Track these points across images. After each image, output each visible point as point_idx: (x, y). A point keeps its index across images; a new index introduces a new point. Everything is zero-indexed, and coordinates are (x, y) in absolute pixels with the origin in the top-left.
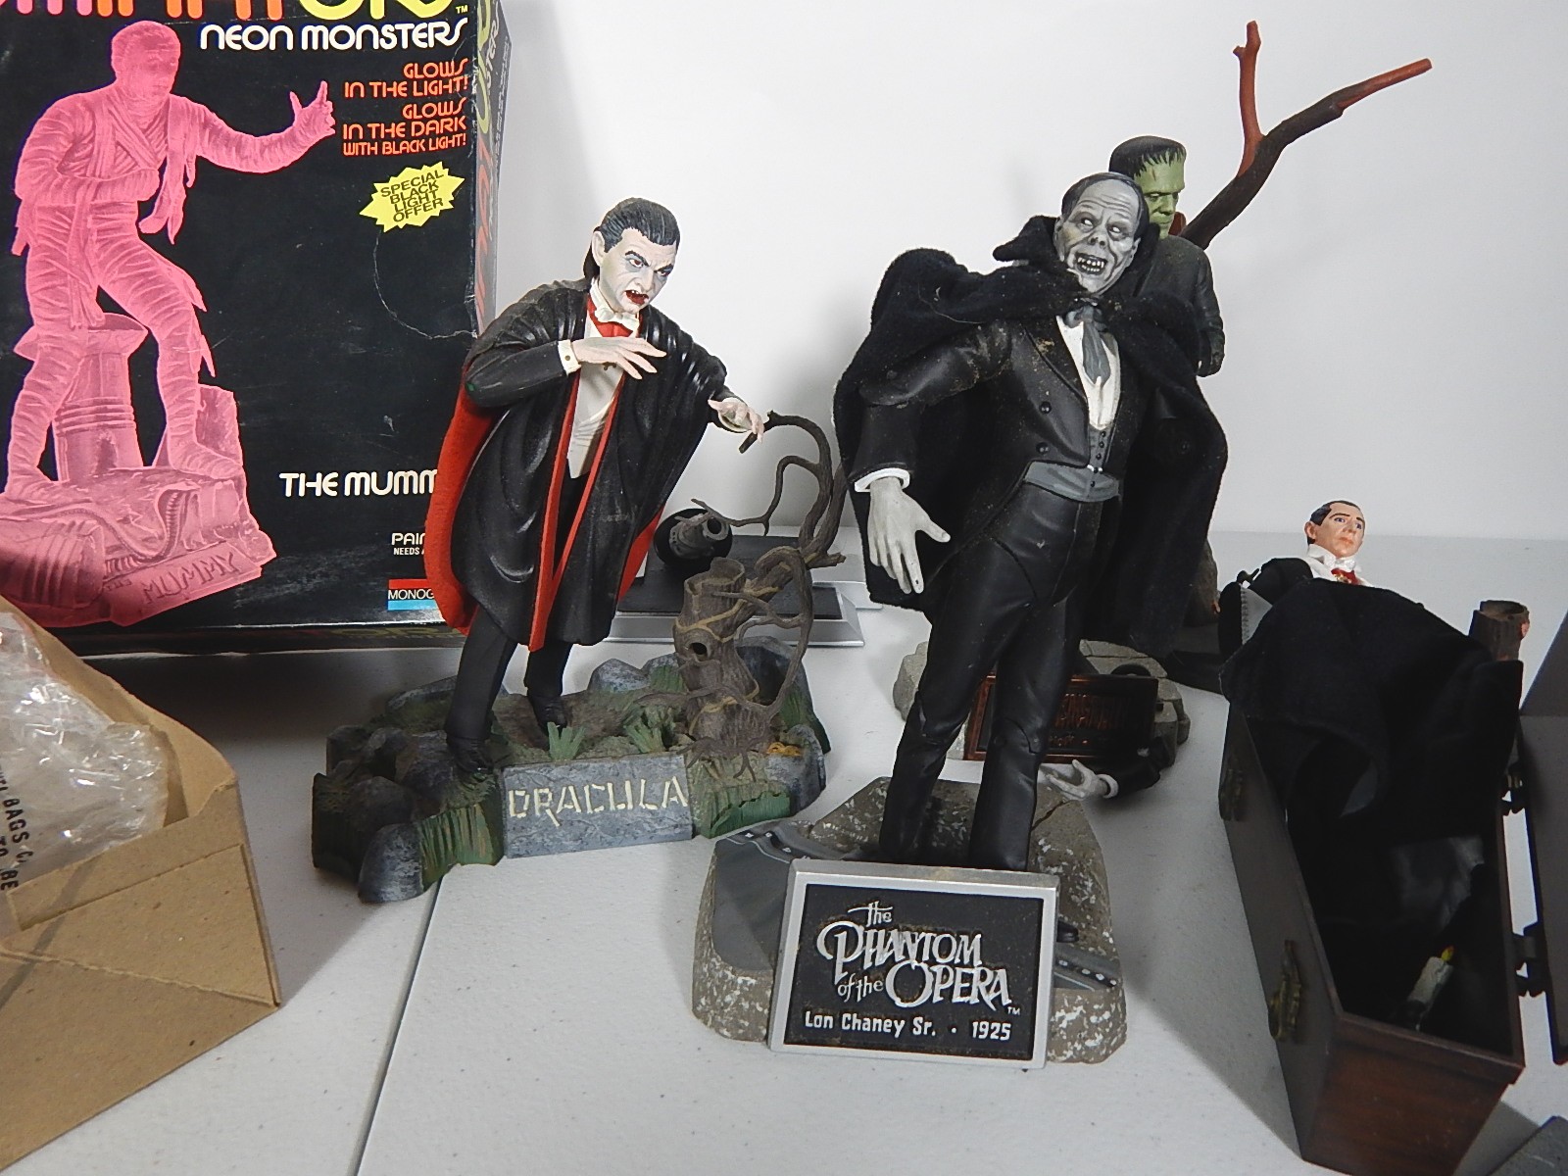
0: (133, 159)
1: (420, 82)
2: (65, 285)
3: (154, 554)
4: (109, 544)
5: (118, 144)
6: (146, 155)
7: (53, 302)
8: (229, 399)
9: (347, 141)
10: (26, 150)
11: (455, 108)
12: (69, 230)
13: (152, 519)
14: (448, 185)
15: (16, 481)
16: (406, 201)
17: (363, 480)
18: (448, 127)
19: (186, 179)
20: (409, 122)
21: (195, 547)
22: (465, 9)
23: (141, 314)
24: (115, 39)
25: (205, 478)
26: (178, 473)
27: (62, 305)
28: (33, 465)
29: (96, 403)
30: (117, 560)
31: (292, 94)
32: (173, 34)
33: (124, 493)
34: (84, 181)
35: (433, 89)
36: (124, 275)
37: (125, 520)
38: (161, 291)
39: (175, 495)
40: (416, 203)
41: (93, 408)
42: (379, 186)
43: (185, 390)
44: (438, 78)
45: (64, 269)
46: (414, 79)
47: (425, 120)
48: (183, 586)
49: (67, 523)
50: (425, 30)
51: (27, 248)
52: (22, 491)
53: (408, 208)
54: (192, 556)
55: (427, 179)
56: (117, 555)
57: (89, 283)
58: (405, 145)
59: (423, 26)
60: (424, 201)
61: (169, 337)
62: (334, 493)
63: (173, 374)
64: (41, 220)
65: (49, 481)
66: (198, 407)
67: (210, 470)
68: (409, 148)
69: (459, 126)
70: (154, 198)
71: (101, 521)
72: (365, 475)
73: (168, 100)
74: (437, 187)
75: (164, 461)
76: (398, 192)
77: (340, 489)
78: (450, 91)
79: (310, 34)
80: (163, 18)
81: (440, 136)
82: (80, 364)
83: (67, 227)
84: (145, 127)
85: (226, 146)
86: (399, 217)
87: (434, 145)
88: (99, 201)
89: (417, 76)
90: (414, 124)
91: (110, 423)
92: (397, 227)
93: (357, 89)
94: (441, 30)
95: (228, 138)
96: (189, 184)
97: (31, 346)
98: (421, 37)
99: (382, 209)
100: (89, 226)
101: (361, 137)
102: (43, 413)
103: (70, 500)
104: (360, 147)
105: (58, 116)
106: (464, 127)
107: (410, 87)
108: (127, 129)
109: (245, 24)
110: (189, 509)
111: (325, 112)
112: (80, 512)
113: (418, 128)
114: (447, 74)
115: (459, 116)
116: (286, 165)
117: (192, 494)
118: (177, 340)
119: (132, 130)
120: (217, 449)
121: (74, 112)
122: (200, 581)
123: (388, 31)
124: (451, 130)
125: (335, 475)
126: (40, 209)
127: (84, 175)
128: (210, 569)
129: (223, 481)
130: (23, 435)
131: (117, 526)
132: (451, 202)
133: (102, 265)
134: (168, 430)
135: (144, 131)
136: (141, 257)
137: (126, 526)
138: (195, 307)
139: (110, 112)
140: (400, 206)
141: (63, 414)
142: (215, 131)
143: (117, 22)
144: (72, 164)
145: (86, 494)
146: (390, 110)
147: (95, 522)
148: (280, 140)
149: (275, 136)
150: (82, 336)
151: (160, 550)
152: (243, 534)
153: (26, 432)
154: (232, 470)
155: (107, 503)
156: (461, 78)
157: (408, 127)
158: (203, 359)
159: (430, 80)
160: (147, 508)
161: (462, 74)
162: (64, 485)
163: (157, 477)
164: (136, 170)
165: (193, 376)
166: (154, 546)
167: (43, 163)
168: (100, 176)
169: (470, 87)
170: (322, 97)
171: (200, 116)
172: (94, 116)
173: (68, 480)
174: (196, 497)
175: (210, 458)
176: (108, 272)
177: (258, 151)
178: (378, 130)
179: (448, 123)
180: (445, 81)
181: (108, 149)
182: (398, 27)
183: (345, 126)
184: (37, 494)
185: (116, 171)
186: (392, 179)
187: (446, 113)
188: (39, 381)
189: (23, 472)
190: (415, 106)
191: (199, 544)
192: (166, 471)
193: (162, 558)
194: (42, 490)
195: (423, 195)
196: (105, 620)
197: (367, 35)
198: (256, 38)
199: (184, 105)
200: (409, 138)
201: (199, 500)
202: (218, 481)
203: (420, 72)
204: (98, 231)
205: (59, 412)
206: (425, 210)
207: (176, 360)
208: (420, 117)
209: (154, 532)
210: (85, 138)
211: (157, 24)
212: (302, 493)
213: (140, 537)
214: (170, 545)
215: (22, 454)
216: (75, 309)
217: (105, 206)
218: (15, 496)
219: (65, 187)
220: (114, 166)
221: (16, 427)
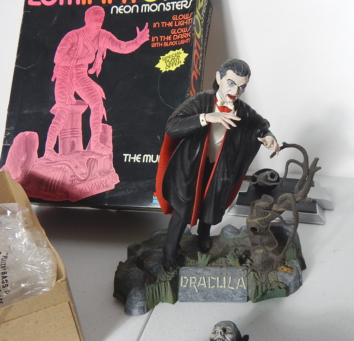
0: (88, 50)
1: (177, 21)
2: (66, 91)
3: (84, 179)
4: (71, 175)
5: (84, 45)
6: (92, 49)
7: (62, 96)
8: (110, 128)
9: (153, 42)
10: (59, 48)
11: (188, 30)
12: (68, 73)
13: (84, 167)
14: (183, 56)
15: (47, 153)
16: (170, 62)
17: (149, 157)
18: (185, 36)
19: (103, 56)
20: (173, 35)
21: (96, 177)
23: (87, 100)
24: (86, 12)
25: (101, 154)
26: (93, 152)
27: (64, 97)
28: (52, 148)
29: (71, 129)
30: (73, 180)
31: (137, 27)
32: (103, 9)
33: (77, 158)
34: (74, 57)
35: (181, 24)
36: (82, 88)
37: (76, 167)
38: (93, 93)
39: (91, 160)
40: (173, 62)
41: (71, 130)
42: (161, 57)
43: (97, 125)
44: (183, 19)
45: (66, 86)
46: (175, 20)
47: (178, 34)
48: (91, 190)
49: (60, 167)
50: (180, 4)
51: (56, 79)
52: (48, 156)
53: (170, 64)
54: (94, 180)
55: (177, 54)
56: (73, 178)
57: (72, 90)
58: (171, 43)
59: (179, 2)
60: (175, 62)
61: (95, 108)
62: (139, 161)
63: (94, 120)
64: (60, 70)
65: (56, 153)
66: (101, 131)
67: (103, 152)
69: (188, 36)
70: (93, 63)
71: (70, 167)
72: (149, 155)
73: (100, 31)
74: (180, 57)
75: (89, 148)
76: (167, 59)
77: (141, 160)
78: (187, 24)
79: (144, 7)
80: (100, 4)
81: (182, 39)
82: (68, 116)
83: (67, 72)
84: (93, 40)
85: (116, 45)
86: (167, 68)
87: (180, 43)
88: (77, 64)
89: (176, 19)
91: (75, 135)
92: (166, 71)
93: (157, 24)
94: (185, 3)
95: (117, 42)
96: (104, 58)
97: (55, 110)
98: (178, 6)
99: (162, 65)
100: (74, 72)
101: (157, 41)
102: (57, 132)
103: (62, 160)
104: (157, 44)
105: (68, 37)
106: (190, 36)
107: (174, 23)
108: (87, 40)
109: (124, 5)
110: (95, 165)
111: (147, 33)
112: (64, 164)
113: (175, 37)
114: (186, 18)
115: (189, 32)
116: (134, 51)
117: (96, 160)
118: (96, 109)
120: (105, 145)
121: (73, 35)
122: (96, 189)
123: (168, 5)
124: (186, 37)
125: (140, 155)
126: (61, 67)
127: (74, 56)
128: (99, 185)
129: (106, 155)
130: (50, 138)
131: (74, 169)
132: (184, 62)
133: (76, 84)
134: (92, 139)
135: (92, 41)
136: (88, 82)
137: (76, 169)
138: (103, 98)
139: (83, 35)
140: (168, 64)
141: (62, 132)
142: (113, 40)
143: (87, 6)
144: (71, 52)
145: (66, 158)
146: (167, 31)
147: (68, 167)
148: (132, 42)
149: (131, 41)
150: (69, 107)
151: (86, 177)
152: (110, 174)
153: (51, 138)
154: (108, 153)
155: (72, 161)
157: (172, 37)
158: (104, 115)
159: (180, 21)
160: (83, 163)
161: (191, 18)
162: (60, 155)
163: (87, 153)
164: (89, 54)
165: (100, 120)
166: (84, 176)
167: (62, 52)
168: (78, 56)
169: (193, 22)
170: (146, 28)
171: (109, 36)
172: (78, 37)
173: (62, 153)
174: (98, 160)
175: (103, 148)
176: (78, 87)
177: (125, 46)
178: (163, 38)
179: (185, 35)
180: (185, 21)
181: (81, 47)
182: (171, 3)
183: (153, 37)
184: (52, 157)
185: (83, 54)
186: (166, 54)
187: (185, 31)
188: (56, 121)
189: (50, 150)
190: (175, 29)
192: (90, 152)
193: (86, 180)
194: (54, 156)
195: (175, 60)
196: (68, 200)
197: (162, 7)
198: (127, 9)
199: (105, 33)
200: (172, 40)
201: (98, 162)
202: (104, 155)
203: (178, 18)
204: (76, 74)
206: (175, 65)
207: (96, 115)
208: (177, 33)
209: (84, 171)
210: (75, 44)
211: (98, 6)
212: (129, 161)
213: (80, 173)
214: (89, 176)
215: (50, 144)
216: (68, 98)
217: (79, 65)
218: (46, 158)
219: (68, 59)
220: (83, 53)
221: (48, 136)
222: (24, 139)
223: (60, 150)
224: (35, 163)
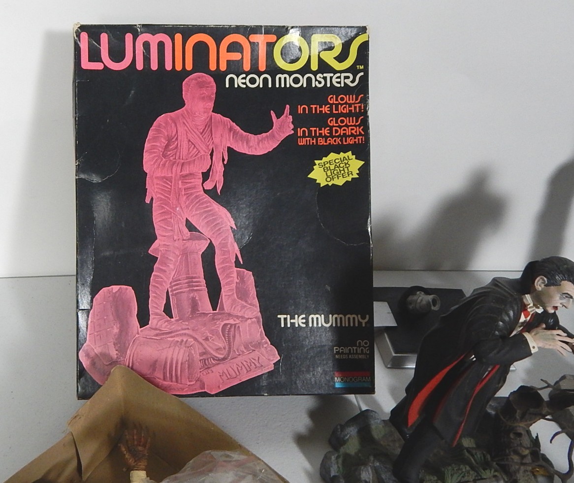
0: (197, 148)
1: (337, 106)
2: (171, 218)
3: (222, 356)
4: (200, 351)
5: (189, 141)
6: (203, 147)
7: (166, 227)
8: (250, 276)
9: (300, 137)
10: (147, 145)
11: (357, 122)
12: (171, 189)
13: (219, 338)
14: (355, 164)
15: (154, 318)
16: (332, 171)
18: (353, 132)
19: (223, 160)
21: (241, 353)
22: (362, 67)
23: (207, 232)
24: (184, 83)
26: (229, 315)
27: (170, 228)
28: (161, 310)
29: (187, 278)
30: (205, 360)
31: (272, 112)
32: (212, 79)
33: (204, 325)
34: (175, 162)
35: (344, 110)
36: (198, 212)
37: (207, 339)
38: (215, 220)
39: (229, 326)
40: (338, 172)
41: (187, 281)
42: (317, 162)
43: (229, 271)
44: (346, 103)
45: (170, 210)
46: (333, 104)
47: (340, 127)
48: (238, 374)
49: (179, 340)
50: (339, 77)
51: (152, 199)
52: (157, 324)
53: (333, 175)
54: (240, 358)
55: (343, 160)
56: (204, 357)
57: (182, 217)
58: (330, 140)
59: (338, 75)
60: (342, 172)
61: (219, 244)
62: (304, 326)
63: (222, 263)
64: (157, 184)
65: (169, 319)
66: (236, 280)
67: (244, 313)
68: (332, 142)
69: (360, 132)
70: (209, 171)
71: (195, 339)
72: (318, 316)
73: (211, 116)
74: (349, 165)
75: (222, 308)
76: (327, 165)
77: (307, 323)
78: (353, 111)
79: (280, 78)
80: (207, 71)
81: (349, 136)
82: (179, 258)
83: (169, 187)
84: (202, 131)
85: (241, 141)
86: (328, 179)
87: (346, 141)
88: (184, 173)
89: (335, 102)
90: (334, 128)
91: (195, 288)
92: (328, 185)
93: (304, 109)
94: (348, 77)
95: (242, 136)
96: (225, 163)
97: (156, 250)
98: (336, 81)
99: (319, 175)
100: (180, 187)
101: (307, 135)
102: (164, 284)
103: (180, 329)
104: (307, 140)
105: (160, 125)
106: (363, 133)
108: (193, 132)
109: (247, 74)
110: (236, 334)
111: (288, 121)
112: (185, 334)
113: (337, 131)
114: (351, 102)
115: (359, 126)
116: (270, 150)
117: (237, 325)
118: (223, 245)
119: (195, 132)
120: (246, 301)
121: (167, 123)
122: (245, 372)
123: (320, 77)
124: (355, 134)
125: (304, 316)
126: (157, 178)
127: (175, 158)
128: (249, 365)
129: (251, 319)
130: (155, 295)
131: (203, 342)
132: (357, 174)
133: (187, 207)
135: (201, 134)
136: (206, 202)
137: (207, 342)
138: (231, 228)
139: (184, 123)
140: (329, 173)
141: (173, 284)
142: (235, 133)
143: (185, 73)
144: (169, 153)
145: (186, 324)
146: (321, 120)
147: (192, 340)
148: (267, 137)
149: (264, 135)
150: (179, 244)
151: (225, 353)
152: (263, 347)
153: (156, 294)
154: (254, 314)
155: (197, 330)
156: (360, 105)
157: (331, 130)
158: (236, 254)
159: (342, 105)
160: (216, 332)
161: (360, 102)
162: (177, 321)
163: (220, 316)
164: (199, 155)
165: (232, 263)
166: (222, 352)
167: (154, 153)
168: (182, 160)
169: (365, 111)
170: (287, 114)
171: (227, 125)
172: (176, 126)
173: (178, 318)
174: (239, 327)
175: (243, 307)
176: (190, 211)
177: (256, 143)
178: (315, 131)
179: (353, 129)
180: (350, 106)
181: (185, 144)
182: (325, 75)
183: (299, 129)
184: (164, 325)
185: (190, 156)
186: (324, 158)
187: (351, 123)
188: (161, 267)
189: (157, 314)
190: (334, 118)
191: (243, 352)
192: (224, 313)
193: (226, 359)
194: (166, 323)
195: (342, 169)
196: (203, 391)
197: (309, 80)
198: (253, 81)
199: (220, 119)
200: (332, 136)
201: (241, 329)
202: (249, 319)
204: (185, 189)
205: (171, 283)
206: (343, 177)
207: (224, 255)
208: (337, 125)
209: (221, 345)
210: (173, 138)
212: (289, 326)
213: (214, 347)
214: (229, 352)
215: (156, 305)
216: (176, 230)
217: (186, 176)
218: (154, 327)
219: (166, 165)
220: (189, 153)
221: (152, 291)
222: (111, 299)
223: (174, 312)
224: (137, 336)
